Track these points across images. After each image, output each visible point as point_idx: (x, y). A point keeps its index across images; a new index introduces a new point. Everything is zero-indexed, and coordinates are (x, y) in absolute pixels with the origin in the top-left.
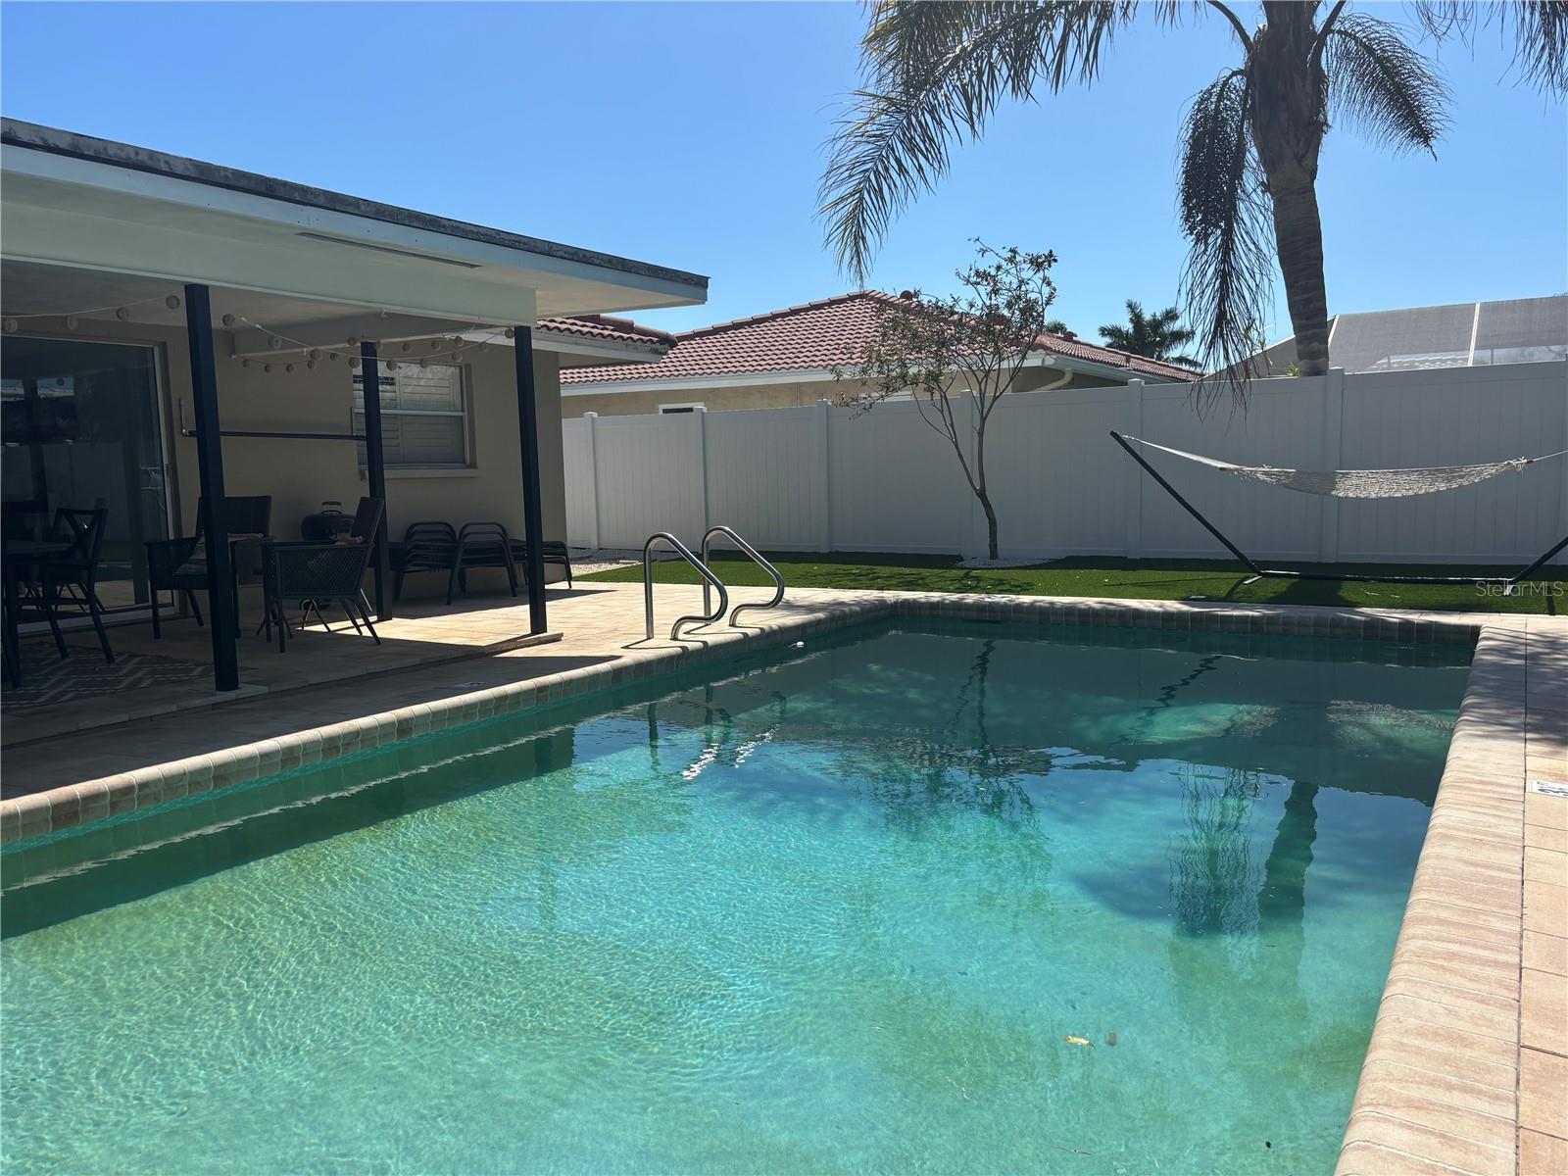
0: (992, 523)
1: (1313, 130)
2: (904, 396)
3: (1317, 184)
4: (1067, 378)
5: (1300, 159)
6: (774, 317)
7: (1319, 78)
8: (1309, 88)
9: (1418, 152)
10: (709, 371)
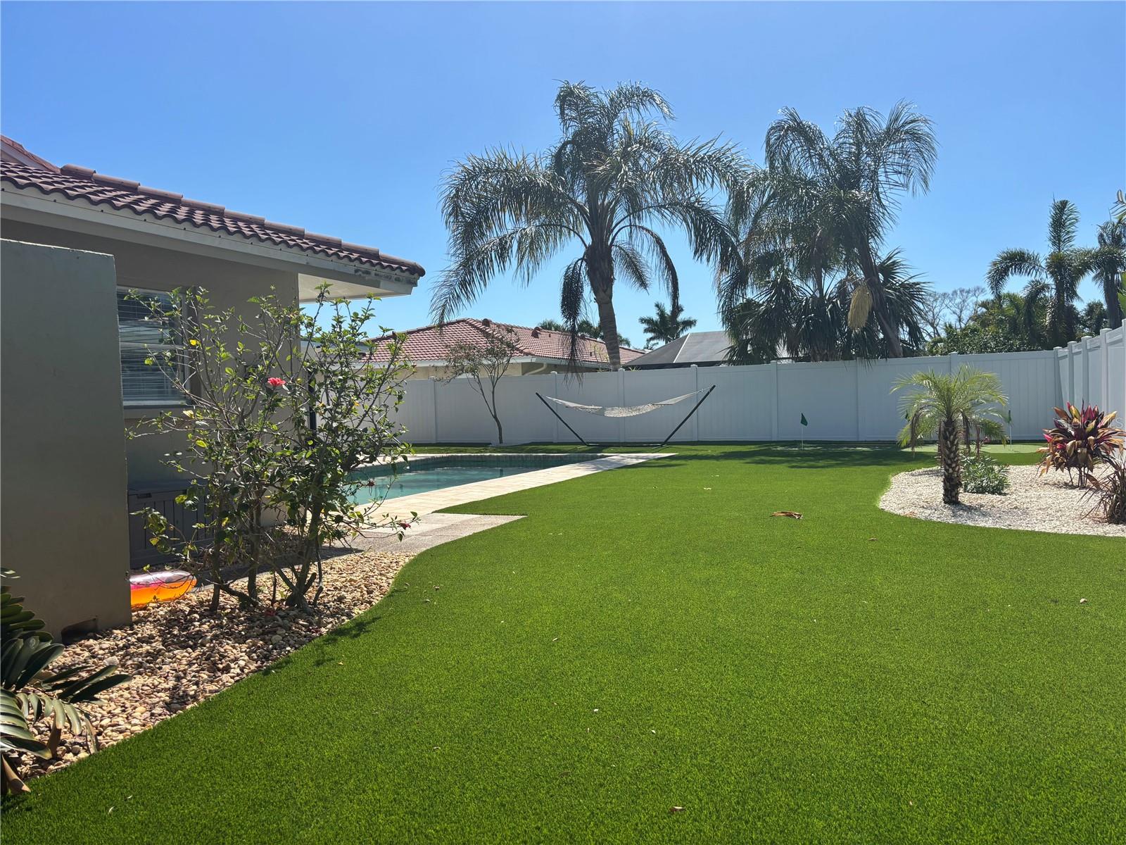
0: (500, 429)
1: (609, 281)
2: (464, 376)
3: (613, 300)
4: (545, 367)
5: (605, 292)
6: (418, 331)
7: (610, 261)
8: (607, 266)
9: (642, 290)
10: (383, 360)
